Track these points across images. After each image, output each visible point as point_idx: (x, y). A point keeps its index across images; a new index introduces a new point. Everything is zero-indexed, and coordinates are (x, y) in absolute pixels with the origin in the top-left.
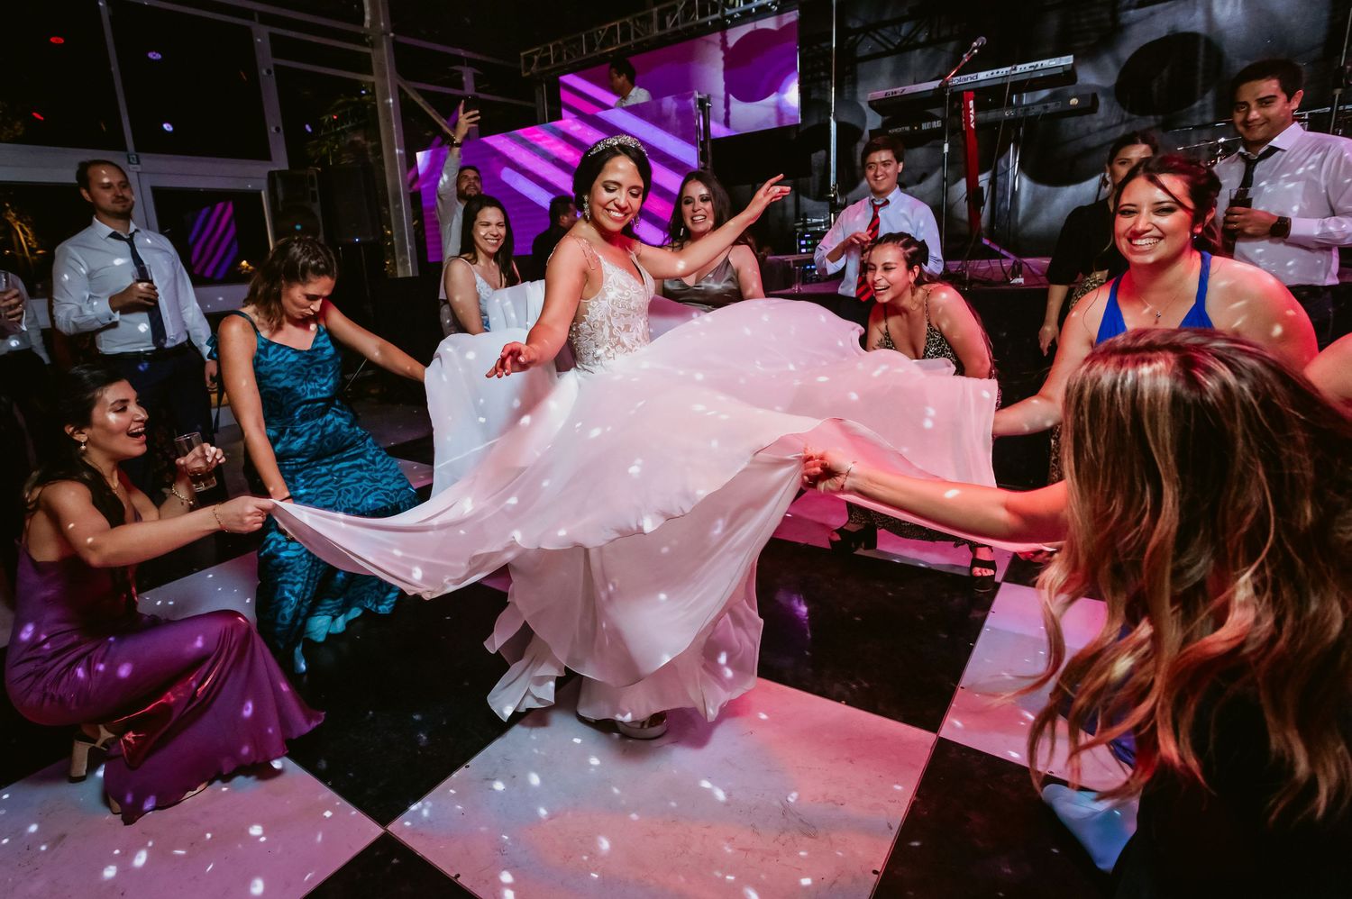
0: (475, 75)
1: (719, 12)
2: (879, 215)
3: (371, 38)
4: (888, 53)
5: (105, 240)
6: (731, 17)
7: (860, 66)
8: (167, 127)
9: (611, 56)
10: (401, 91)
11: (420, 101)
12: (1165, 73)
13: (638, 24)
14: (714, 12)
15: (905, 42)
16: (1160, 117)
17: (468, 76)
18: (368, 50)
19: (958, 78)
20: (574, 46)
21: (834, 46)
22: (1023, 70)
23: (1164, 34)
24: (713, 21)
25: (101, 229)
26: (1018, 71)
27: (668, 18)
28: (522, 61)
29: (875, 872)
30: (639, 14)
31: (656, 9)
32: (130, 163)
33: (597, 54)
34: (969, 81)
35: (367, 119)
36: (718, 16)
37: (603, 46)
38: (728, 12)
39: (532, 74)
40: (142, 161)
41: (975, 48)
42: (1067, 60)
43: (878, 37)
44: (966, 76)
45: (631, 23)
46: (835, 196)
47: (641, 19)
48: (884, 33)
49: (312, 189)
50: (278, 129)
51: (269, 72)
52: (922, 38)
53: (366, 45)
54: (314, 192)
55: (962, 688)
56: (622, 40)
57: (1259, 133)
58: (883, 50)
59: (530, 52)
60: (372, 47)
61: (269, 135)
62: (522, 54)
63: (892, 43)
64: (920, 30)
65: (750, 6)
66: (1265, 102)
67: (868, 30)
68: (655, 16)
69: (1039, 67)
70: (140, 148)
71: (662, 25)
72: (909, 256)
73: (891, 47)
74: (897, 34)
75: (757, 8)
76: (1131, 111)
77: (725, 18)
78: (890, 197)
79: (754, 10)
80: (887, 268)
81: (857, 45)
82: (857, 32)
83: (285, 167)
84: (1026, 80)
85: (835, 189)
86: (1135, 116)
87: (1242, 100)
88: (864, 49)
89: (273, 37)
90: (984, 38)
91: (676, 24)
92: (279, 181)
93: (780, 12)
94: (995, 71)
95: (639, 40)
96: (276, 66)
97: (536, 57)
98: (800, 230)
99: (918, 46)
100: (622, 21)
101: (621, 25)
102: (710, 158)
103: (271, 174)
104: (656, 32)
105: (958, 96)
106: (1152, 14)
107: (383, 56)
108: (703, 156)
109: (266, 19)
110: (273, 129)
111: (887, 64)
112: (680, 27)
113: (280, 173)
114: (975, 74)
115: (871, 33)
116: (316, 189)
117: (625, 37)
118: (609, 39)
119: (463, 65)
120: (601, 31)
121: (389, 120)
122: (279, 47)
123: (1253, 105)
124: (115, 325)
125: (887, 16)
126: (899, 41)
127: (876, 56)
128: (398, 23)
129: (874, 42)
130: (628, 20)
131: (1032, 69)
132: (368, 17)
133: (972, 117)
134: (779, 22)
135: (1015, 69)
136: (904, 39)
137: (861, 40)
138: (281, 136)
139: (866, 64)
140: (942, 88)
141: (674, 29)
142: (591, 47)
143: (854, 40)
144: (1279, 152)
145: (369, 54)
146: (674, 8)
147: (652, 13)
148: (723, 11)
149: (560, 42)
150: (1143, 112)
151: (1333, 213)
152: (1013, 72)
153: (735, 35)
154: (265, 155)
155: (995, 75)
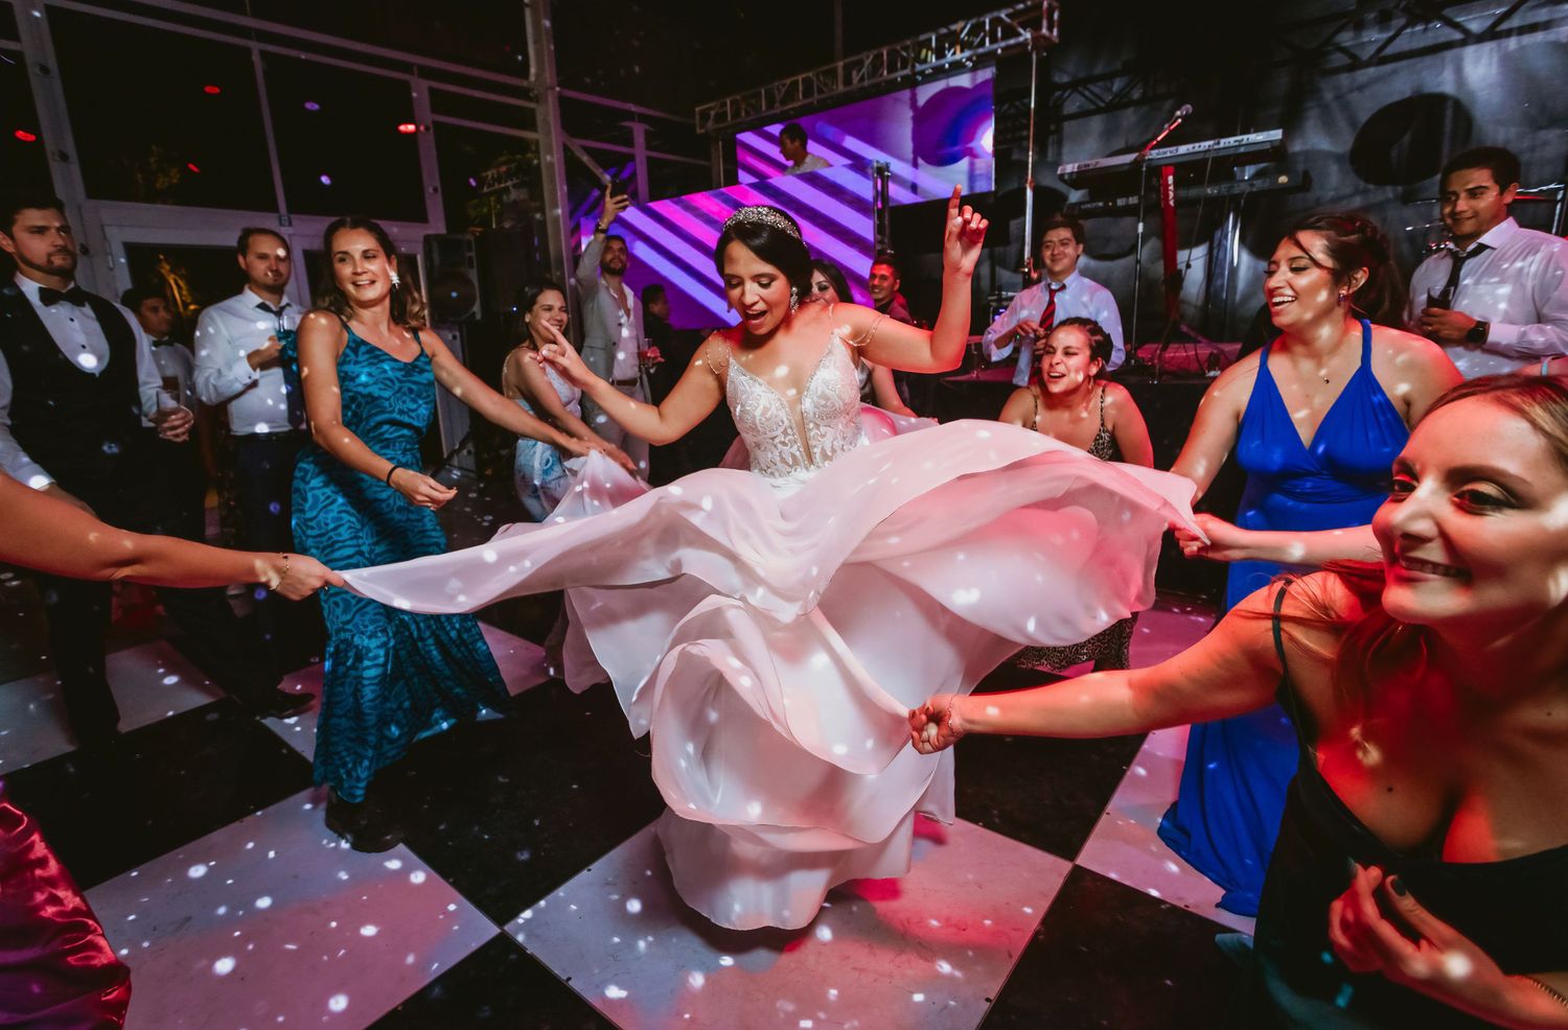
0: (646, 132)
1: (909, 67)
2: (1056, 300)
3: (535, 92)
4: (1098, 111)
5: (253, 309)
6: (922, 73)
7: (1066, 125)
8: (325, 180)
9: (792, 113)
10: (566, 149)
11: (585, 158)
12: (1407, 139)
13: (821, 78)
14: (904, 67)
15: (1117, 100)
16: (1400, 189)
17: (639, 131)
18: (532, 105)
19: (1157, 151)
20: (753, 101)
21: (1033, 105)
22: (1227, 145)
23: (1408, 94)
24: (902, 77)
25: (251, 298)
26: (1222, 145)
27: (854, 73)
28: (697, 117)
29: (988, 1000)
30: (825, 68)
31: (840, 64)
32: (281, 225)
33: (778, 111)
34: (1168, 154)
35: (531, 178)
36: (907, 71)
37: (783, 102)
38: (919, 67)
39: (707, 132)
40: (294, 223)
41: (1179, 117)
42: (1277, 134)
43: (1087, 93)
44: (1165, 150)
45: (815, 79)
46: (1030, 270)
47: (825, 73)
48: (1096, 89)
49: (469, 254)
50: (435, 190)
51: (427, 129)
52: (1136, 95)
53: (530, 100)
54: (470, 258)
55: (1108, 814)
56: (805, 97)
57: (1468, 227)
58: (1093, 107)
59: (706, 106)
60: (537, 102)
61: (427, 195)
62: (697, 109)
63: (1102, 100)
64: (1135, 86)
65: (942, 61)
66: (1474, 193)
67: (1075, 85)
68: (840, 71)
69: (1245, 142)
70: (292, 209)
71: (848, 81)
72: (1094, 344)
73: (1102, 105)
74: (1109, 90)
75: (951, 64)
76: (1367, 180)
77: (915, 74)
78: (1067, 281)
79: (947, 66)
80: (1068, 353)
81: (1064, 101)
82: (1064, 87)
83: (443, 230)
84: (1229, 156)
85: (1029, 264)
86: (1371, 187)
87: (1451, 189)
88: (1072, 105)
89: (432, 90)
90: (1189, 106)
91: (862, 79)
92: (435, 245)
93: (974, 69)
94: (1197, 145)
95: (824, 96)
96: (434, 122)
97: (712, 113)
98: (994, 304)
99: (1131, 104)
100: (804, 75)
101: (803, 80)
102: (887, 231)
103: (427, 239)
104: (841, 88)
105: (1157, 170)
106: (1395, 72)
107: (548, 113)
108: (879, 229)
109: (426, 73)
110: (431, 190)
111: (1096, 123)
112: (866, 83)
113: (437, 237)
114: (1174, 148)
115: (1080, 89)
116: (473, 254)
117: (808, 93)
118: (791, 93)
119: (633, 120)
120: (781, 86)
121: (552, 180)
122: (440, 102)
123: (1463, 195)
124: (254, 384)
125: (1098, 70)
126: (1110, 98)
127: (1083, 114)
128: (566, 76)
129: (1083, 99)
130: (810, 74)
131: (1237, 144)
132: (533, 70)
133: (1171, 194)
134: (974, 79)
135: (1219, 143)
136: (1116, 95)
137: (1068, 97)
138: (439, 198)
139: (1073, 123)
140: (1137, 163)
141: (860, 85)
142: (770, 105)
143: (1061, 96)
144: (1487, 251)
145: (533, 111)
146: (860, 63)
147: (836, 68)
148: (913, 67)
149: (738, 97)
150: (1381, 182)
151: (1540, 319)
152: (1216, 147)
153: (926, 93)
154: (422, 217)
155: (1197, 149)
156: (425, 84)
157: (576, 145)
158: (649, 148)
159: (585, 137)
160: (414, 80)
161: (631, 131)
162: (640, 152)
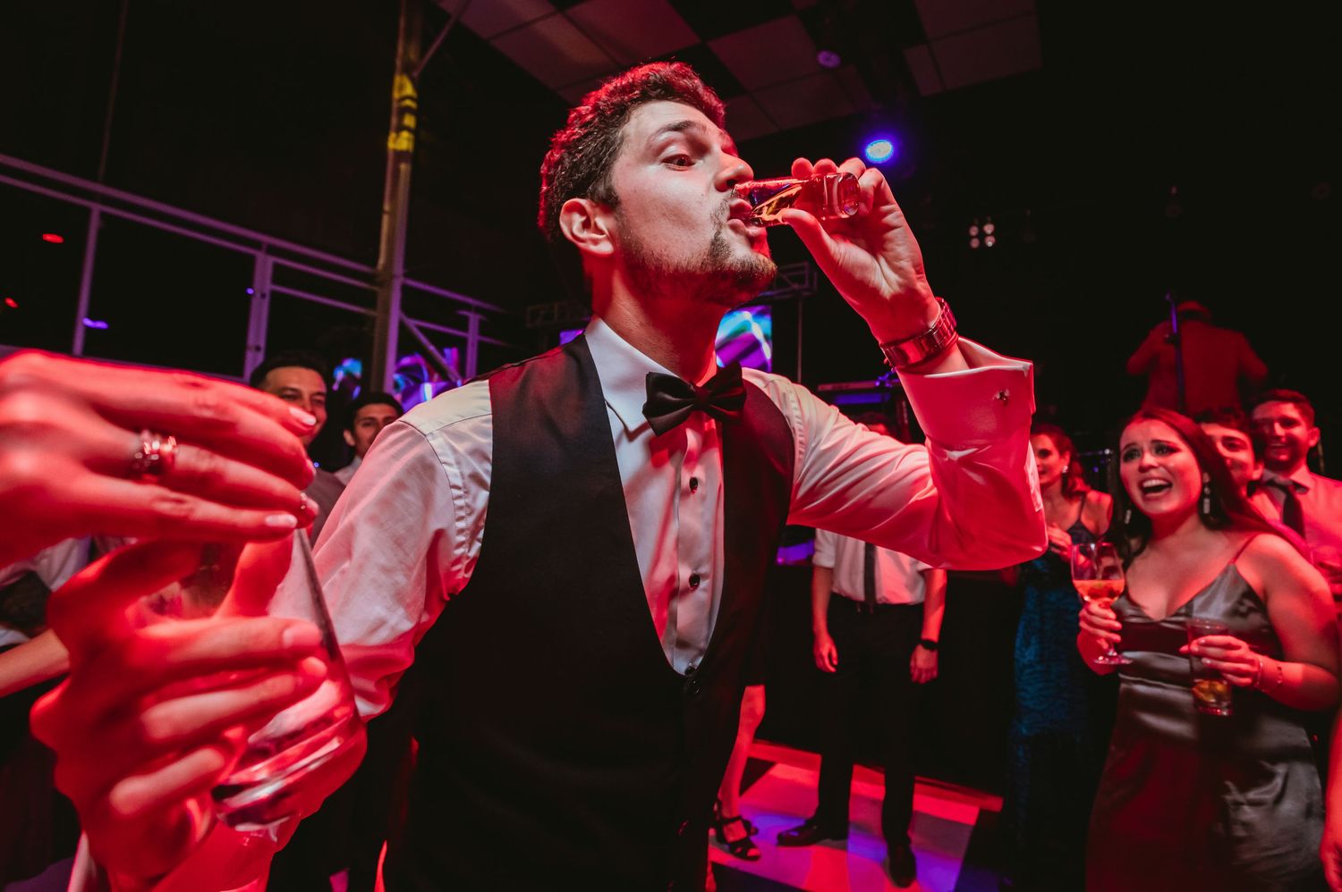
156: (271, 260)
157: (412, 323)
158: (481, 333)
159: (423, 319)
160: (260, 255)
161: (467, 319)
162: (472, 336)
